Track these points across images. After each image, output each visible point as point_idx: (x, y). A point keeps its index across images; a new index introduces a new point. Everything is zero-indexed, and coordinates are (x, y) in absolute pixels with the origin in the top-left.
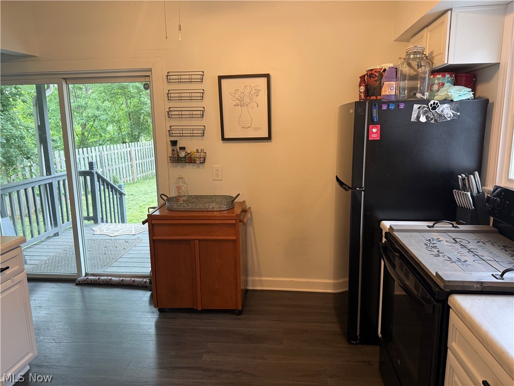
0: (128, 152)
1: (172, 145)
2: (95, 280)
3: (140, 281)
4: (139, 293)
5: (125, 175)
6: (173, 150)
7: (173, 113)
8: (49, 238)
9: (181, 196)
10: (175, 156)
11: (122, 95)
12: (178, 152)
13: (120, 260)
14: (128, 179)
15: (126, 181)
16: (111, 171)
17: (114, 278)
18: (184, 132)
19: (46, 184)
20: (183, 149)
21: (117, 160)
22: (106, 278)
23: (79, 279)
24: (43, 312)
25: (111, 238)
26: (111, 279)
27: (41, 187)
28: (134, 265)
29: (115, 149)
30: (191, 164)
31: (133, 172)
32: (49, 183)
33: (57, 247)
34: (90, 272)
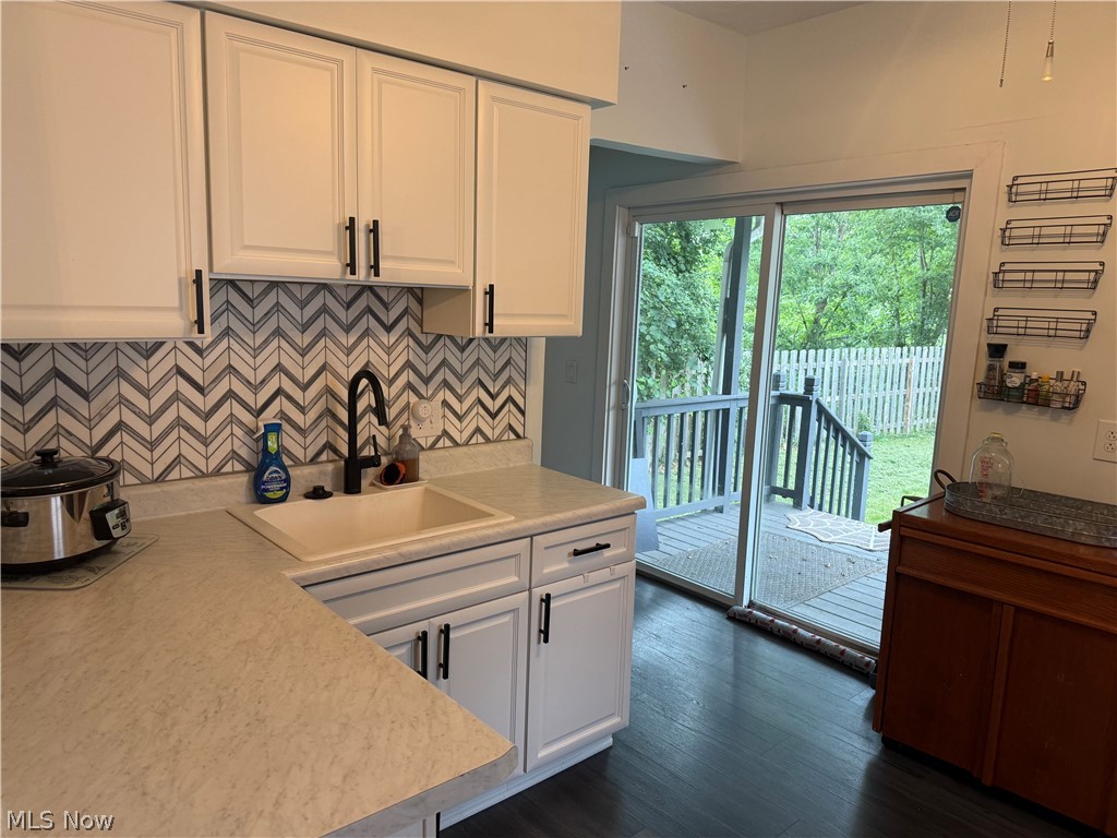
0: (904, 366)
1: (991, 356)
2: (763, 621)
3: (856, 658)
4: (847, 683)
5: (886, 417)
6: (991, 368)
7: (1008, 276)
8: (705, 512)
9: (989, 485)
10: (992, 382)
11: (915, 241)
12: (1002, 375)
13: (827, 596)
14: (892, 426)
15: (885, 431)
16: (858, 404)
17: (801, 631)
18: (1030, 324)
19: (718, 411)
20: (1019, 366)
21: (874, 380)
22: (787, 624)
23: (736, 607)
24: (659, 648)
25: (820, 544)
26: (795, 631)
27: (709, 414)
28: (856, 617)
29: (876, 357)
30: (1036, 409)
31: (905, 413)
32: (723, 410)
33: (714, 533)
34: (759, 601)
